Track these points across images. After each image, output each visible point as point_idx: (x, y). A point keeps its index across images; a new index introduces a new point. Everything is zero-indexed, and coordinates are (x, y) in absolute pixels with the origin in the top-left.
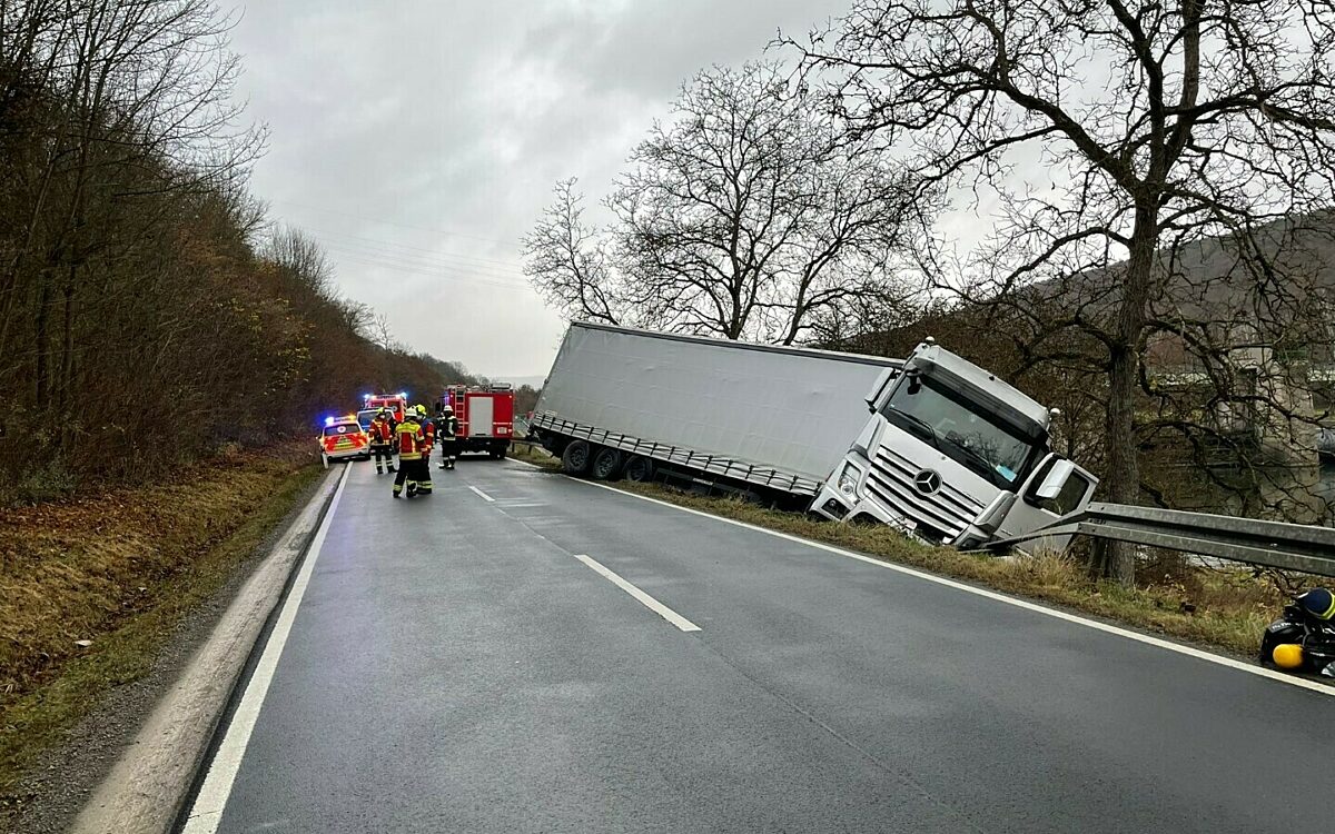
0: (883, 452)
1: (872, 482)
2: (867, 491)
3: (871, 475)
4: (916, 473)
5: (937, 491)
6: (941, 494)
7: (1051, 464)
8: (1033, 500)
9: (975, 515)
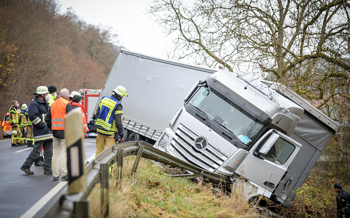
0: (181, 127)
1: (174, 143)
2: (171, 147)
3: (174, 139)
4: (195, 138)
5: (205, 148)
6: (207, 149)
7: (270, 135)
8: (258, 155)
9: (223, 161)
